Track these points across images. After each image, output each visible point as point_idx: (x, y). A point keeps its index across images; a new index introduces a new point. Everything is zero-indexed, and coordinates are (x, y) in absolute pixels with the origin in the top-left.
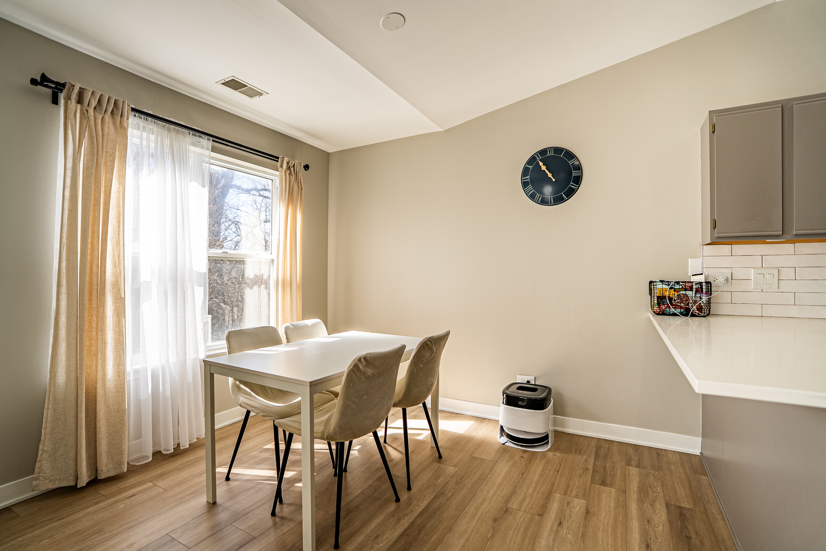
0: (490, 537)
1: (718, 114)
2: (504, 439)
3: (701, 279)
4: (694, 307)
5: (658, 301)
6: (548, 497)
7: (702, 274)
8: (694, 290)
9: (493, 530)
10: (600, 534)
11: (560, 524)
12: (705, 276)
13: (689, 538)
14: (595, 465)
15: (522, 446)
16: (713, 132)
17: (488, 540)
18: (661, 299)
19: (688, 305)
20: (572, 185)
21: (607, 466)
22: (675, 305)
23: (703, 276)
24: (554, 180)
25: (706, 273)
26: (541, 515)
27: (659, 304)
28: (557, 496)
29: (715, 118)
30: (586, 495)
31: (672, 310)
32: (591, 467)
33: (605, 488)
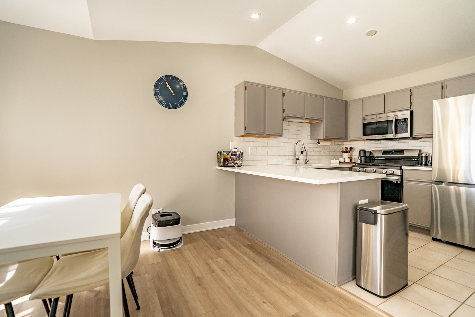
0: (207, 292)
2: (157, 249)
3: (236, 150)
4: (237, 162)
5: (224, 160)
6: (207, 264)
7: (237, 148)
9: (204, 289)
10: (239, 266)
11: (224, 271)
13: (260, 253)
14: (208, 243)
15: (170, 248)
16: (246, 90)
17: (208, 294)
20: (182, 99)
21: (213, 241)
24: (174, 95)
26: (213, 272)
27: (224, 162)
28: (210, 262)
29: (246, 84)
30: (219, 256)
32: (207, 244)
33: (222, 250)
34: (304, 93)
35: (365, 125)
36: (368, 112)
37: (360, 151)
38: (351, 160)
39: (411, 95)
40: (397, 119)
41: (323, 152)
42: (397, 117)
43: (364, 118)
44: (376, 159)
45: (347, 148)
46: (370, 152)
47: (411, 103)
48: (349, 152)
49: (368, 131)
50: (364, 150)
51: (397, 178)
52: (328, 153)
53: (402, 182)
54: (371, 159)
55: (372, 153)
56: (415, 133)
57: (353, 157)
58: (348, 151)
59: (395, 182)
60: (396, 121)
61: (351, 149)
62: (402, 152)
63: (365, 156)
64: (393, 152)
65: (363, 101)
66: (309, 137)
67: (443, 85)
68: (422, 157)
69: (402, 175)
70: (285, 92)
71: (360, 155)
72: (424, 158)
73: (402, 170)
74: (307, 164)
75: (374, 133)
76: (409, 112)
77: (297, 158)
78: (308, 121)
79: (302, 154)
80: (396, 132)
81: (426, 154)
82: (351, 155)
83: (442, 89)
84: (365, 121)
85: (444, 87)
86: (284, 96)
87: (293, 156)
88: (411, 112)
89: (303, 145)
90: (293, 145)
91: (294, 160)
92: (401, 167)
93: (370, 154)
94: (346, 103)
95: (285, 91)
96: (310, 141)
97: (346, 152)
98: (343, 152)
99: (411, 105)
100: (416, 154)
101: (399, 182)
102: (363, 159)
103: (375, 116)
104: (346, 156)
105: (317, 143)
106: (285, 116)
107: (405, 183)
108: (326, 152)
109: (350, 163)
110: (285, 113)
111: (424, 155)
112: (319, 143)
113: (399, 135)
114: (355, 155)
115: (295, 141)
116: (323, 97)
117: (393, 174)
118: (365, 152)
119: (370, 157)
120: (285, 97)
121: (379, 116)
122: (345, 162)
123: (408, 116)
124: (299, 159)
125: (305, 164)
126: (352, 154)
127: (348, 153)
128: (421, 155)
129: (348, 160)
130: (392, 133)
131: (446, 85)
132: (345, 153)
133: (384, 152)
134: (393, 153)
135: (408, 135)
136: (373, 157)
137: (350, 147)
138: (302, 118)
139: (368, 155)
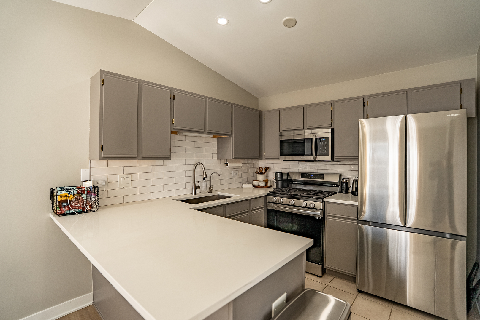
1: (106, 74)
3: (89, 184)
4: (88, 206)
5: (59, 204)
7: (91, 180)
8: (86, 192)
12: (93, 183)
16: (103, 85)
18: (62, 203)
19: (83, 204)
22: (74, 206)
23: (91, 183)
25: (93, 179)
27: (60, 207)
29: (104, 76)
31: (72, 211)
34: (206, 98)
35: (282, 142)
36: (285, 127)
37: (276, 173)
38: (266, 183)
39: (332, 110)
40: (317, 137)
41: (234, 174)
42: (317, 136)
43: (281, 133)
44: (294, 182)
45: (262, 168)
46: (288, 174)
47: (332, 119)
48: (265, 173)
49: (286, 150)
50: (281, 173)
51: (318, 213)
52: (240, 174)
53: (323, 218)
54: (289, 182)
55: (290, 175)
56: (336, 156)
57: (269, 178)
58: (263, 171)
59: (317, 218)
60: (316, 139)
61: (267, 169)
62: (322, 176)
63: (282, 180)
64: (313, 175)
65: (280, 112)
66: (215, 156)
67: (365, 101)
68: (342, 183)
69: (324, 210)
70: (175, 94)
71: (276, 178)
72: (344, 184)
73: (324, 202)
74: (211, 192)
75: (291, 153)
76: (330, 130)
77: (196, 186)
78: (212, 136)
79: (204, 180)
80: (316, 154)
81: (347, 180)
82: (267, 177)
83: (364, 106)
84: (282, 138)
85: (366, 104)
86: (173, 100)
87: (192, 183)
88: (332, 130)
89: (204, 170)
90: (192, 167)
91: (192, 188)
92: (322, 199)
93: (288, 177)
94: (261, 114)
95: (175, 92)
96: (216, 161)
97: (262, 173)
98: (258, 173)
99: (332, 122)
100: (336, 180)
101: (320, 218)
102: (280, 183)
103: (292, 133)
104: (261, 177)
105: (225, 164)
106: (175, 129)
107: (327, 219)
108: (237, 173)
109: (266, 187)
110: (174, 124)
111: (344, 181)
112: (227, 164)
113: (320, 158)
114: (271, 176)
115: (193, 162)
116: (232, 104)
117: (314, 208)
118: (282, 174)
119: (287, 180)
120: (175, 100)
121: (297, 132)
122: (259, 185)
123: (330, 136)
124: (199, 188)
125: (209, 192)
126: (268, 174)
127: (263, 174)
128: (342, 181)
129: (262, 184)
130: (312, 154)
131: (368, 102)
132: (260, 174)
133: (303, 175)
134: (312, 177)
135: (329, 158)
136: (291, 180)
137: (266, 167)
138: (202, 132)
139: (286, 178)
